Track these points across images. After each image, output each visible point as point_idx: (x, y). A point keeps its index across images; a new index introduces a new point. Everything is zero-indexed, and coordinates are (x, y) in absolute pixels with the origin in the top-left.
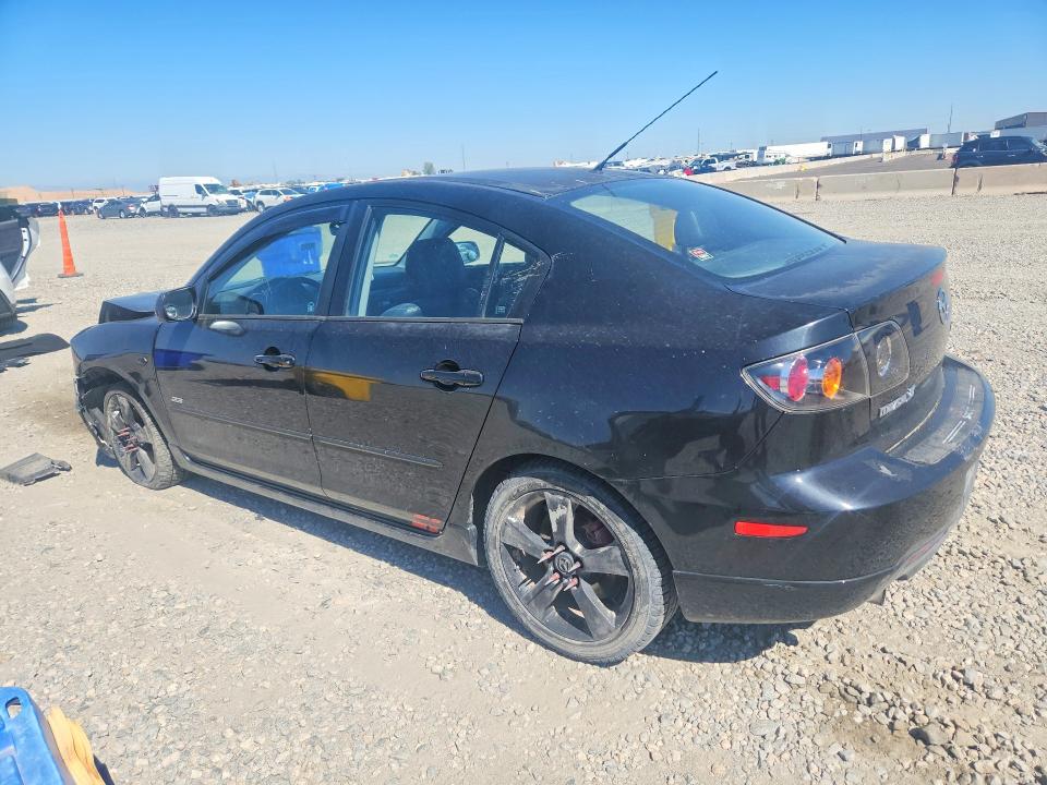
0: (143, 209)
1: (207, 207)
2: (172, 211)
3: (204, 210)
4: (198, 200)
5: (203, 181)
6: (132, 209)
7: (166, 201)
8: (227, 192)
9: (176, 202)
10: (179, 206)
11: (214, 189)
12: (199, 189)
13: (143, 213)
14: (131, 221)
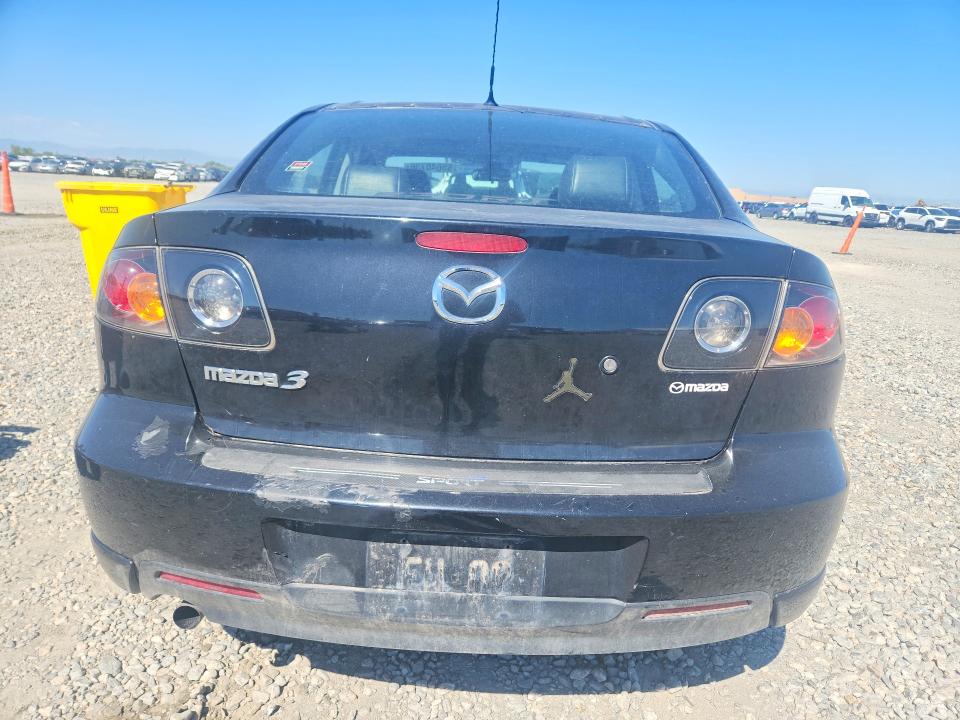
0: (792, 213)
1: (845, 217)
2: (813, 218)
3: (841, 220)
4: (841, 210)
5: (850, 193)
6: (785, 212)
7: (811, 208)
8: (872, 206)
9: (819, 209)
10: (820, 214)
11: (859, 201)
12: (844, 200)
13: (792, 217)
14: (779, 222)
